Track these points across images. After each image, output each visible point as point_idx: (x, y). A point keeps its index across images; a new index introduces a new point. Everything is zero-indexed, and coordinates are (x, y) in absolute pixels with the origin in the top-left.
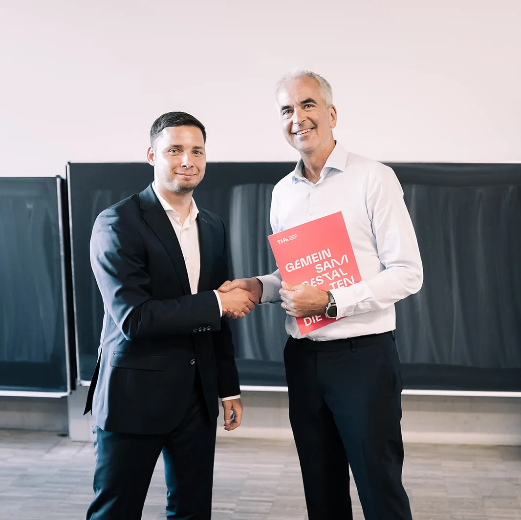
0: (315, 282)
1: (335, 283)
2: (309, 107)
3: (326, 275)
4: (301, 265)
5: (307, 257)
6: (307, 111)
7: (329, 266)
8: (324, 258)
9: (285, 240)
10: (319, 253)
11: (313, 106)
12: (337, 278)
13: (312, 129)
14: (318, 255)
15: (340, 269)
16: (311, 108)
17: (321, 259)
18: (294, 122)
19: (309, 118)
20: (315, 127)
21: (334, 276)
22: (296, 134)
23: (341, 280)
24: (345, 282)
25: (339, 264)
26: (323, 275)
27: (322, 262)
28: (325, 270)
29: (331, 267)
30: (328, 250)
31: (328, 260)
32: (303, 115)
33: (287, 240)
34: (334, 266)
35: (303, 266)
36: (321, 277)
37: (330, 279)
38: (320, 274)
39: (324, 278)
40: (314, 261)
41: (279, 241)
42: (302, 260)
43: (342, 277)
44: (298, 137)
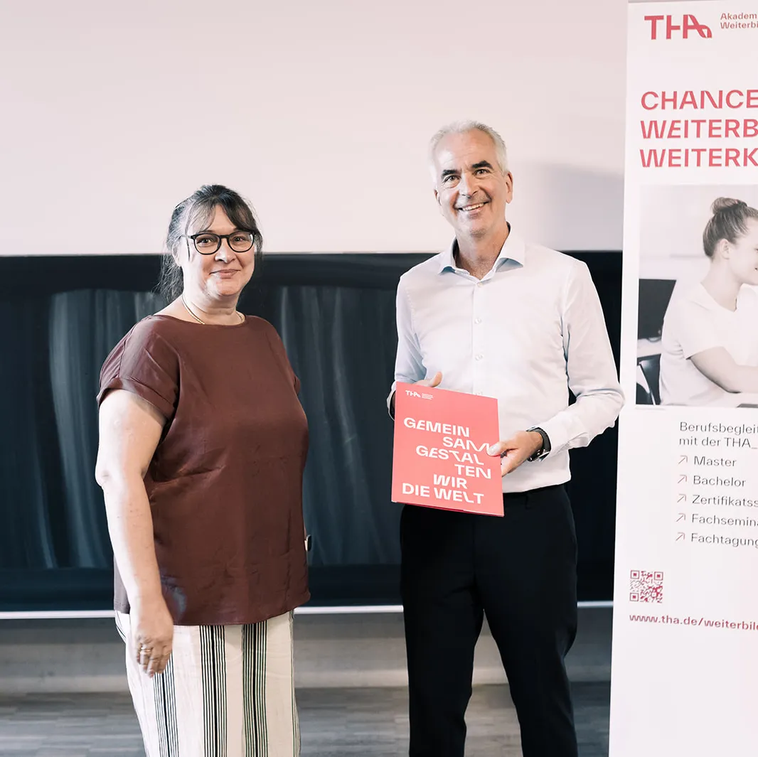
0: (436, 453)
1: (463, 466)
2: (481, 173)
3: (454, 453)
4: (425, 427)
5: (437, 424)
6: (480, 179)
7: (462, 445)
8: (459, 434)
9: (415, 394)
10: (454, 427)
11: (488, 172)
12: (467, 463)
13: (485, 203)
14: (452, 428)
15: (475, 455)
16: (485, 175)
17: (454, 433)
18: (461, 193)
19: (482, 189)
20: (489, 200)
21: (464, 459)
22: (461, 209)
23: (473, 468)
24: (478, 472)
25: (476, 449)
26: (450, 451)
27: (454, 438)
28: (455, 446)
29: (464, 448)
30: (467, 429)
31: (464, 439)
32: (476, 184)
33: (419, 396)
34: (468, 448)
35: (428, 429)
36: (446, 451)
37: (459, 460)
38: (448, 449)
39: (451, 455)
40: (444, 432)
41: (408, 392)
42: (429, 423)
43: (475, 465)
44: (464, 214)
